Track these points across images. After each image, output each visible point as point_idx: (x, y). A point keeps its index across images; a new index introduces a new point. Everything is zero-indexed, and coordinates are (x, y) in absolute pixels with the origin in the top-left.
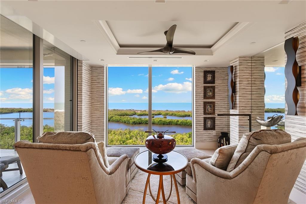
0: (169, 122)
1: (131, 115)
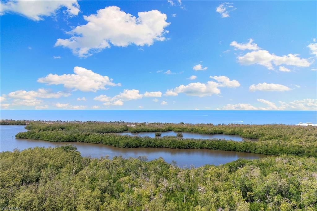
0: (189, 144)
1: (121, 132)
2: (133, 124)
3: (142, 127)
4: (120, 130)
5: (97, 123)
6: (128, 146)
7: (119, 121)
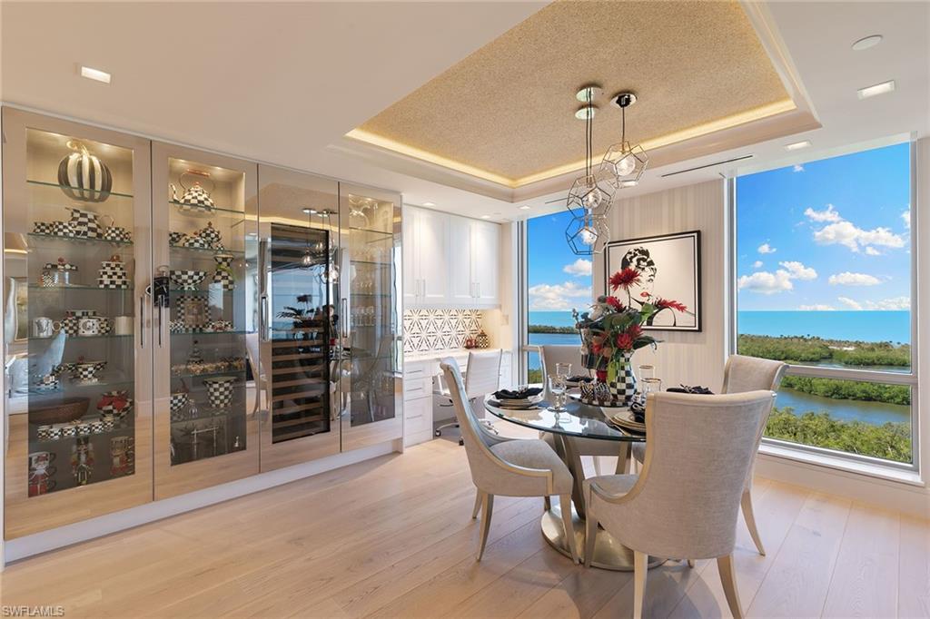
2: (848, 343)
3: (879, 353)
4: (811, 356)
5: (746, 337)
6: (838, 394)
7: (806, 337)
